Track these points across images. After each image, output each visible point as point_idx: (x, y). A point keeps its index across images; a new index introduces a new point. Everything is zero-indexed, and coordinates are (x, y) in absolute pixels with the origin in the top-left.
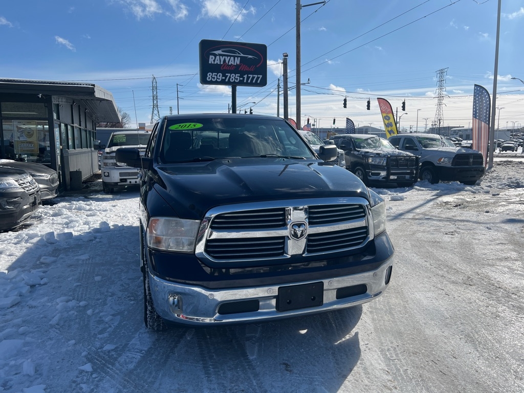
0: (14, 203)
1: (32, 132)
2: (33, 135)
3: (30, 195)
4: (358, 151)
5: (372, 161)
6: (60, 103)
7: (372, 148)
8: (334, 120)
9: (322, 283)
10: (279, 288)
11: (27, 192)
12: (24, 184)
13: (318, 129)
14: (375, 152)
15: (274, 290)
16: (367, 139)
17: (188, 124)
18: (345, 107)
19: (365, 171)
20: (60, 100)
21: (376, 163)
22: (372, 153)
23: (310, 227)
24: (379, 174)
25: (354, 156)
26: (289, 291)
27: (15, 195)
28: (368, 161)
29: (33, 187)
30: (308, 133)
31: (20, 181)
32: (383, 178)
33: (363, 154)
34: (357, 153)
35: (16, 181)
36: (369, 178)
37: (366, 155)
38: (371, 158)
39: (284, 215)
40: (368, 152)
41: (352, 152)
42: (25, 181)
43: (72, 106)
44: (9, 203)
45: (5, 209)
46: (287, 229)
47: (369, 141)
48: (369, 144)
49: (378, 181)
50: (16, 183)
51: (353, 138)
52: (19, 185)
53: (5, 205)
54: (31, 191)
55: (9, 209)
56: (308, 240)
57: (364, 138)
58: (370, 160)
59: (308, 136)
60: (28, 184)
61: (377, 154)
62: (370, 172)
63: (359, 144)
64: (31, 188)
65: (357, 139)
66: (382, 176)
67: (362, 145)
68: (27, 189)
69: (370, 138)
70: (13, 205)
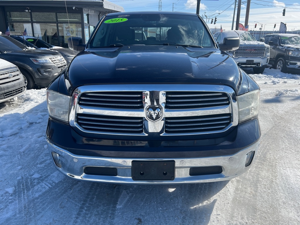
0: (49, 72)
1: (73, 31)
2: (73, 32)
3: (59, 68)
4: (282, 46)
5: (292, 54)
6: (90, 13)
7: (294, 44)
8: (275, 25)
9: (174, 161)
10: (133, 161)
11: (56, 66)
12: (55, 61)
13: (263, 31)
14: (296, 47)
15: (129, 162)
16: (291, 38)
17: (117, 19)
18: (284, 15)
19: (285, 61)
20: (89, 11)
21: (295, 56)
22: (293, 48)
23: (166, 111)
24: (296, 64)
25: (278, 49)
26: (142, 165)
27: (49, 67)
28: (288, 54)
29: (61, 63)
30: (245, 32)
31: (53, 59)
32: (298, 67)
33: (286, 48)
34: (281, 47)
35: (50, 59)
36: (288, 66)
37: (288, 49)
38: (291, 52)
39: (141, 98)
40: (290, 47)
41: (277, 47)
42: (56, 59)
43: (99, 15)
44: (46, 72)
45: (44, 75)
46: (142, 111)
47: (293, 39)
48: (292, 41)
49: (294, 69)
50: (50, 60)
51: (280, 37)
52: (52, 61)
53: (43, 73)
54: (59, 65)
55: (45, 75)
56: (166, 123)
57: (289, 37)
58: (290, 53)
59: (245, 35)
60: (58, 61)
61: (297, 49)
62: (289, 62)
63: (284, 40)
64: (59, 63)
65: (283, 37)
66: (298, 65)
67: (286, 42)
68: (57, 64)
69: (293, 37)
70: (48, 73)
